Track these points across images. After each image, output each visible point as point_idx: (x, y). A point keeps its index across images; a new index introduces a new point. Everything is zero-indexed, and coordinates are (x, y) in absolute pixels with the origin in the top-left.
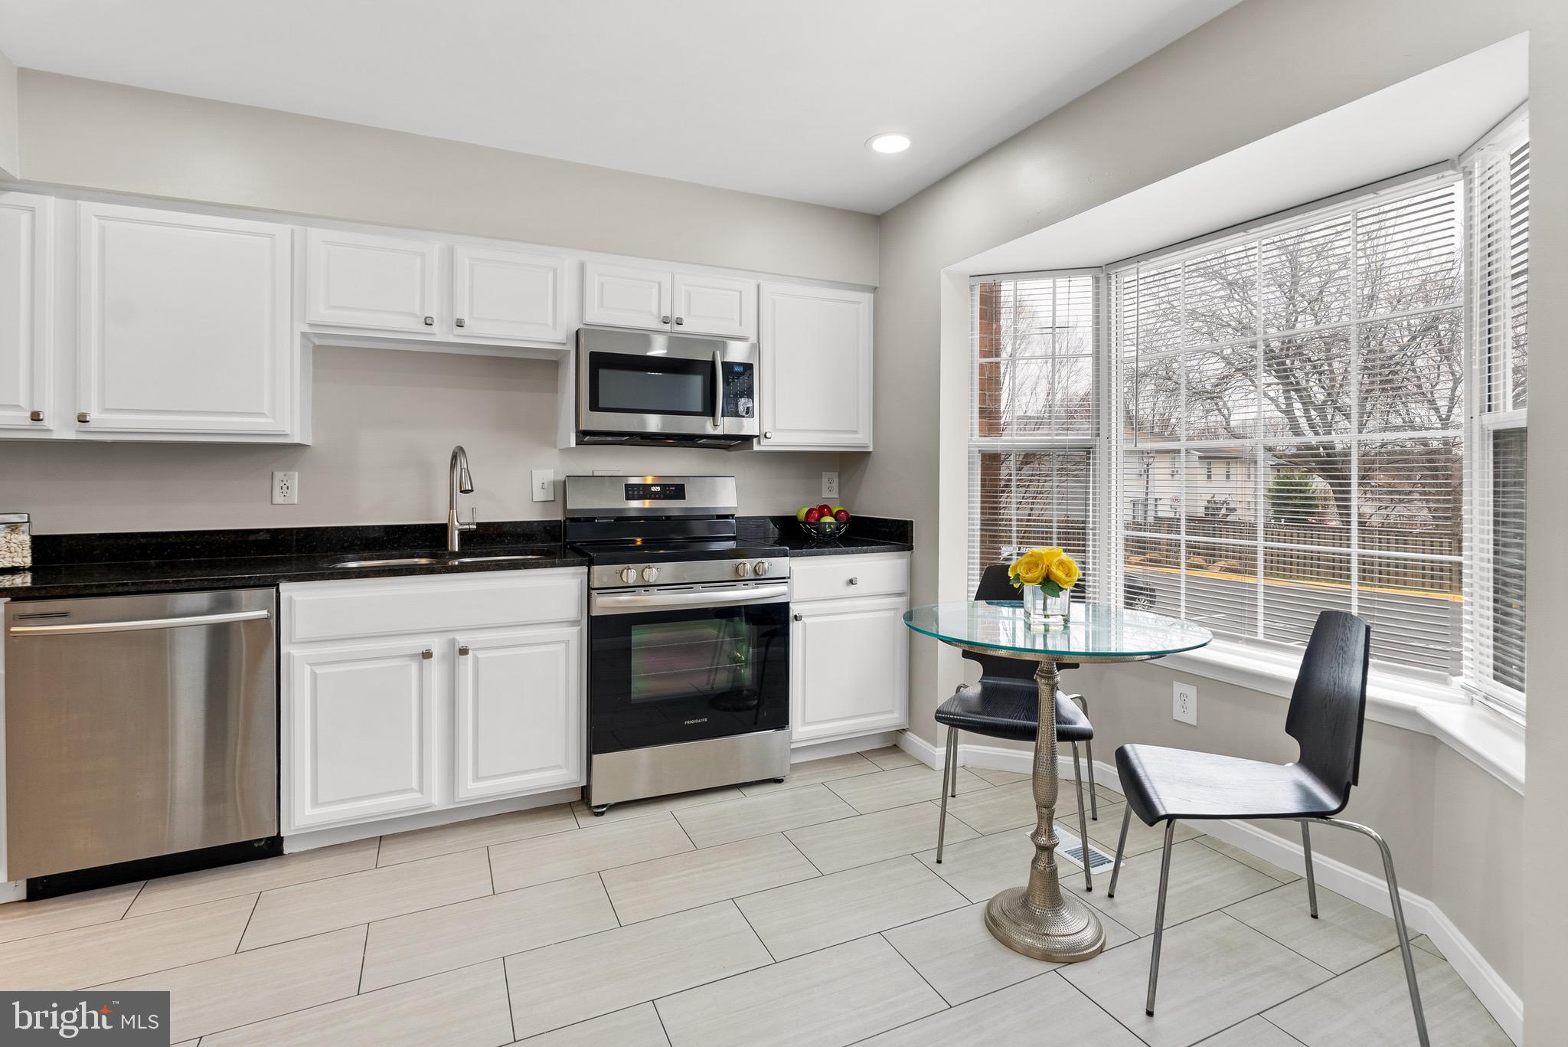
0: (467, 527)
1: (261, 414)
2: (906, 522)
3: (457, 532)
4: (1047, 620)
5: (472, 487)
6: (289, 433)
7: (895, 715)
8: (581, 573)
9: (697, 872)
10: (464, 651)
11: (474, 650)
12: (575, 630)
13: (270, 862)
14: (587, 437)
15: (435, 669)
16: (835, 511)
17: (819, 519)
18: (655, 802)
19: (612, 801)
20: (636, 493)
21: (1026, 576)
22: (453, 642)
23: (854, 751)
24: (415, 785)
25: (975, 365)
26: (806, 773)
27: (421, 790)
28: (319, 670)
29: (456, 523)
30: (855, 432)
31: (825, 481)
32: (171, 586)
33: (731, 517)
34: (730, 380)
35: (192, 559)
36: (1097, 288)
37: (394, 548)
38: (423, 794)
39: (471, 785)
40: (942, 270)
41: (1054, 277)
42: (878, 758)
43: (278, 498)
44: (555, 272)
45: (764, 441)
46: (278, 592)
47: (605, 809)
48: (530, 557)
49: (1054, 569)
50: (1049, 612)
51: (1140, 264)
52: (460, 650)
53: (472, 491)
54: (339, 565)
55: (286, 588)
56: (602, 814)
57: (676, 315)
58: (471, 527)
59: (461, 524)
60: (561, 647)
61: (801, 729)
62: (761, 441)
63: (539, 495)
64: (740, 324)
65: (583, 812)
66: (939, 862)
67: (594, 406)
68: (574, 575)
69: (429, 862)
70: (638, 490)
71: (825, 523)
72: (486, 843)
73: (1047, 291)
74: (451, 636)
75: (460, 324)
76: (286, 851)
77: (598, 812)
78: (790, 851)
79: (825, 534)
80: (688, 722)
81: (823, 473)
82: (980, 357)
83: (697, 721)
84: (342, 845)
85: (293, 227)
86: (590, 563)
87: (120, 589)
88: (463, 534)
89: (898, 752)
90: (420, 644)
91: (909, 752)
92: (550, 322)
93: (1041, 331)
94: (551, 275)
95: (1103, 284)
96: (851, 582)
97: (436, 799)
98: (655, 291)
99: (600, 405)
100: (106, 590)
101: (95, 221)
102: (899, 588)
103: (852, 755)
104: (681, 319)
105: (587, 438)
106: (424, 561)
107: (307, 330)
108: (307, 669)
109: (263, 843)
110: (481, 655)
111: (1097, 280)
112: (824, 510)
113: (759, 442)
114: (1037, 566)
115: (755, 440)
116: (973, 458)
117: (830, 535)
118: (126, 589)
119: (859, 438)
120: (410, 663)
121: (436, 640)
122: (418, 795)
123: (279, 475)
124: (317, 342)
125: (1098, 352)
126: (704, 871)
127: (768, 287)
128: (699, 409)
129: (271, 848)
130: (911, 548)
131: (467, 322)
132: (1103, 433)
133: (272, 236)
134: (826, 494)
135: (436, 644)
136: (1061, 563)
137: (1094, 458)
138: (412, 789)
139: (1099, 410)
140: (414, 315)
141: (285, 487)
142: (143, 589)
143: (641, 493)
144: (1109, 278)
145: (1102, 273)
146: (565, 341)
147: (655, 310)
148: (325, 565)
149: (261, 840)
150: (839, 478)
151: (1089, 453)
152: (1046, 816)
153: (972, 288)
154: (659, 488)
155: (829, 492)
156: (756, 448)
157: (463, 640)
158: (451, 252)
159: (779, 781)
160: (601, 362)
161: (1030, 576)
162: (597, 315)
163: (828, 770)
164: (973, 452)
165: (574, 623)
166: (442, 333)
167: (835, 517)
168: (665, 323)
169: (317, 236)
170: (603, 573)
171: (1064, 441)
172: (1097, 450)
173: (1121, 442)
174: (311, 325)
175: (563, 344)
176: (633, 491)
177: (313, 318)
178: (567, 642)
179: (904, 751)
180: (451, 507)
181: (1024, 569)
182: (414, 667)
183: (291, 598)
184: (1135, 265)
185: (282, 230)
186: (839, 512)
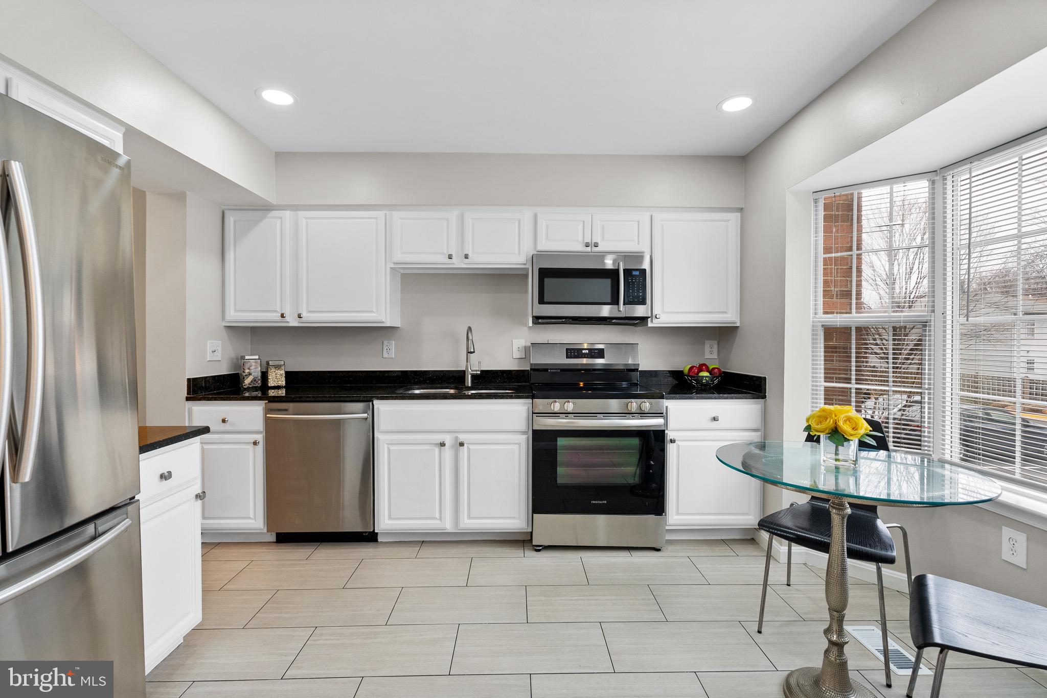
0: (475, 372)
1: (372, 312)
2: (760, 378)
3: (470, 376)
4: (837, 463)
5: (474, 350)
6: (384, 321)
7: (751, 517)
8: (528, 403)
9: (583, 600)
10: (462, 444)
11: (468, 444)
12: (525, 437)
13: (372, 544)
14: (537, 320)
15: (448, 452)
16: (711, 368)
17: (698, 373)
18: (573, 549)
19: (546, 544)
20: (573, 354)
21: (816, 426)
22: (457, 438)
23: (719, 538)
24: (437, 516)
25: (819, 259)
26: (679, 548)
27: (441, 519)
28: (392, 448)
29: (470, 370)
30: (725, 312)
31: (707, 347)
32: (328, 399)
33: (636, 371)
34: (630, 281)
35: (349, 385)
36: (933, 189)
37: (439, 383)
38: (441, 521)
39: (466, 521)
40: (787, 191)
41: (892, 184)
42: (737, 546)
43: (385, 355)
44: (519, 221)
45: (655, 321)
46: (373, 405)
47: (541, 548)
48: (507, 391)
49: (841, 424)
50: (840, 457)
51: (973, 164)
52: (460, 443)
53: (474, 352)
54: (410, 392)
55: (376, 402)
56: (539, 550)
57: (594, 241)
58: (478, 372)
59: (472, 371)
60: (516, 447)
61: (675, 517)
62: (653, 321)
63: (517, 355)
64: (638, 243)
65: (530, 547)
66: (760, 632)
67: (541, 301)
68: (525, 403)
69: (441, 560)
70: (574, 353)
71: (703, 377)
72: (472, 555)
73: (885, 196)
74: (456, 435)
75: (466, 257)
76: (379, 540)
77: (539, 549)
78: (649, 599)
79: (702, 385)
80: (594, 502)
81: (706, 341)
82: (824, 254)
83: (599, 502)
84: (405, 542)
85: (386, 212)
86: (533, 397)
87: (308, 399)
88: (473, 376)
89: (754, 544)
90: (440, 438)
91: (762, 546)
92: (517, 252)
93: (880, 229)
94: (517, 224)
95: (938, 186)
96: (715, 419)
97: (448, 525)
98: (581, 227)
99: (545, 300)
100: (302, 399)
101: (304, 220)
102: (754, 426)
103: (717, 540)
104: (597, 243)
105: (540, 321)
106: (452, 391)
107: (393, 266)
108: (386, 446)
109: (367, 534)
110: (471, 447)
111: (933, 182)
112: (702, 367)
113: (652, 321)
114: (826, 419)
115: (649, 319)
116: (817, 330)
117: (705, 385)
118: (310, 399)
119: (730, 317)
120: (434, 448)
121: (448, 436)
122: (438, 522)
123: (386, 343)
124: (402, 271)
125: (933, 243)
126: (589, 600)
127: (658, 216)
128: (609, 301)
129: (370, 537)
130: (764, 397)
131: (470, 255)
132: (939, 310)
133: (376, 218)
134: (708, 355)
135: (448, 439)
136: (849, 419)
137: (930, 331)
138: (436, 518)
139: (934, 291)
140: (443, 253)
141: (388, 349)
142: (317, 399)
143: (576, 354)
144: (945, 179)
145: (937, 176)
146: (525, 263)
147: (580, 238)
148: (401, 392)
149: (367, 532)
150: (718, 344)
151: (925, 326)
152: (836, 618)
153: (816, 201)
154: (587, 351)
155: (710, 355)
156: (650, 325)
157: (462, 437)
158: (462, 215)
159: (658, 550)
160: (545, 274)
161: (819, 427)
162: (545, 245)
163: (696, 548)
164: (817, 326)
165: (524, 433)
166: (458, 263)
167: (710, 372)
168: (586, 246)
169: (396, 215)
170: (542, 404)
171: (900, 317)
172: (932, 323)
173: (956, 317)
174: (394, 263)
175: (525, 264)
176: (571, 353)
177: (395, 259)
178: (519, 444)
179: (758, 544)
180: (467, 361)
181: (816, 421)
182: (437, 450)
183: (378, 408)
184: (968, 166)
185: (380, 214)
186: (714, 369)
